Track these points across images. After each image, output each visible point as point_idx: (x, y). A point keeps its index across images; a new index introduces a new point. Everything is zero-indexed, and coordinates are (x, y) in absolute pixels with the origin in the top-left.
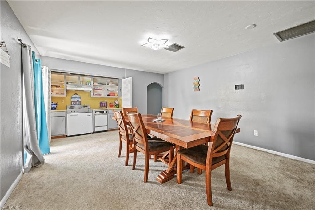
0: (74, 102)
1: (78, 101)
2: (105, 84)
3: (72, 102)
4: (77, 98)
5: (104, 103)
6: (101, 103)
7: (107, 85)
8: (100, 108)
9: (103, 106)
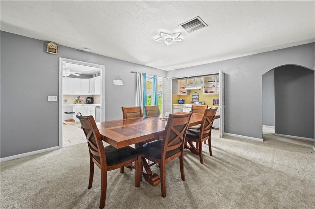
0: (194, 99)
1: (196, 98)
2: (215, 81)
3: (193, 98)
4: (196, 95)
5: (217, 100)
6: (214, 100)
7: (217, 81)
8: (213, 105)
9: (216, 103)
